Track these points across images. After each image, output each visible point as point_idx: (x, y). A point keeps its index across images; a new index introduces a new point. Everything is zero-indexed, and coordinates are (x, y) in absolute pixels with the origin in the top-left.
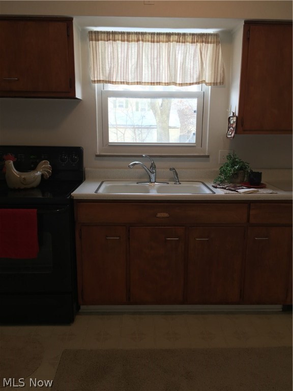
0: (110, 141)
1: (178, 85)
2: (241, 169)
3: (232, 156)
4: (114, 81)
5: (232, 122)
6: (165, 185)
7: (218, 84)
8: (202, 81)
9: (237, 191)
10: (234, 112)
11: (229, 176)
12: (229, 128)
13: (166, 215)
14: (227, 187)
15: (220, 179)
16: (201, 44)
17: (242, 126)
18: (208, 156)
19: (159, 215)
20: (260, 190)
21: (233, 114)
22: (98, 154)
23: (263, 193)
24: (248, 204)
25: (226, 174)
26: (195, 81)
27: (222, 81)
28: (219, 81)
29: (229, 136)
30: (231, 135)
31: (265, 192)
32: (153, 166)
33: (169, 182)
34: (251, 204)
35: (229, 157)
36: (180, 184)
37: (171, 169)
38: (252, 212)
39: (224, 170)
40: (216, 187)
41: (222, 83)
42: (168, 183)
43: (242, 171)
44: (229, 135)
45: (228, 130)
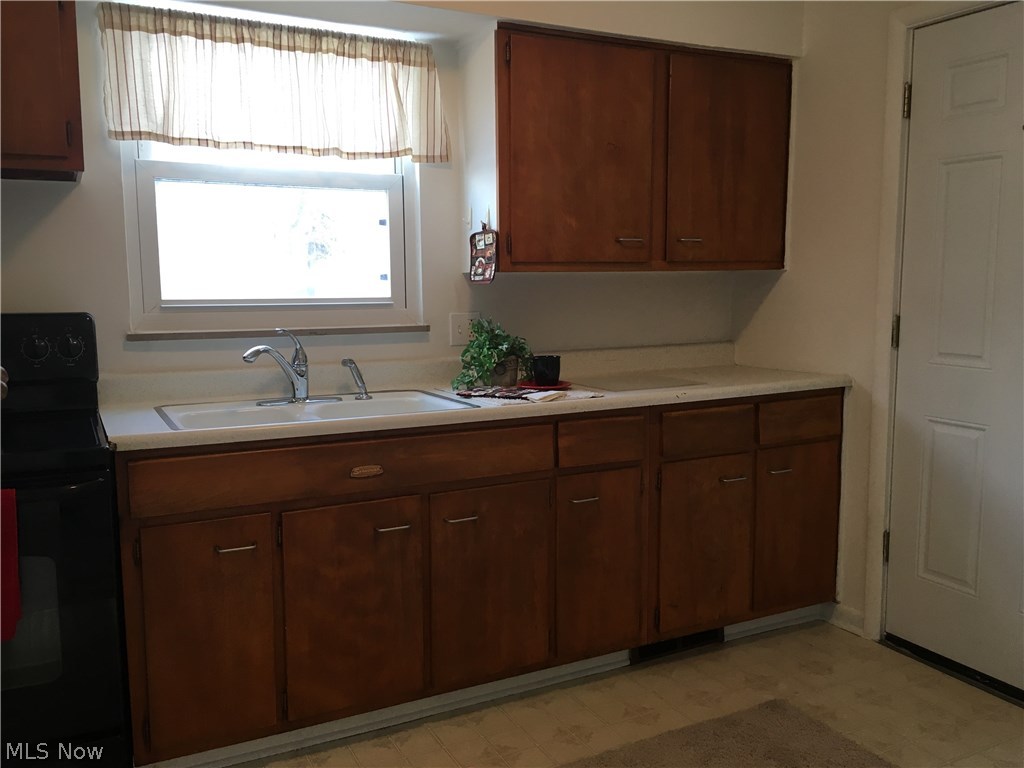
0: (165, 296)
1: (345, 156)
2: (511, 351)
3: (486, 324)
4: (176, 135)
5: (481, 245)
6: (334, 403)
7: (438, 160)
8: (405, 150)
9: (526, 399)
10: (486, 222)
11: (488, 370)
12: (473, 259)
13: (375, 469)
14: (497, 391)
15: (467, 380)
16: (396, 64)
17: (510, 252)
18: (427, 329)
19: (357, 471)
20: (569, 393)
21: (484, 227)
22: (132, 332)
23: (578, 399)
24: (554, 424)
25: (481, 365)
26: (387, 150)
27: (444, 154)
28: (437, 153)
29: (477, 278)
30: (483, 274)
31: (580, 396)
32: (300, 358)
33: (342, 397)
34: (560, 424)
35: (478, 328)
36: (371, 398)
37: (344, 363)
38: (563, 443)
39: (473, 358)
40: (469, 396)
41: (445, 158)
42: (341, 399)
43: (513, 357)
44: (476, 274)
45: (473, 264)
